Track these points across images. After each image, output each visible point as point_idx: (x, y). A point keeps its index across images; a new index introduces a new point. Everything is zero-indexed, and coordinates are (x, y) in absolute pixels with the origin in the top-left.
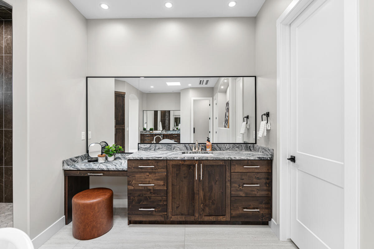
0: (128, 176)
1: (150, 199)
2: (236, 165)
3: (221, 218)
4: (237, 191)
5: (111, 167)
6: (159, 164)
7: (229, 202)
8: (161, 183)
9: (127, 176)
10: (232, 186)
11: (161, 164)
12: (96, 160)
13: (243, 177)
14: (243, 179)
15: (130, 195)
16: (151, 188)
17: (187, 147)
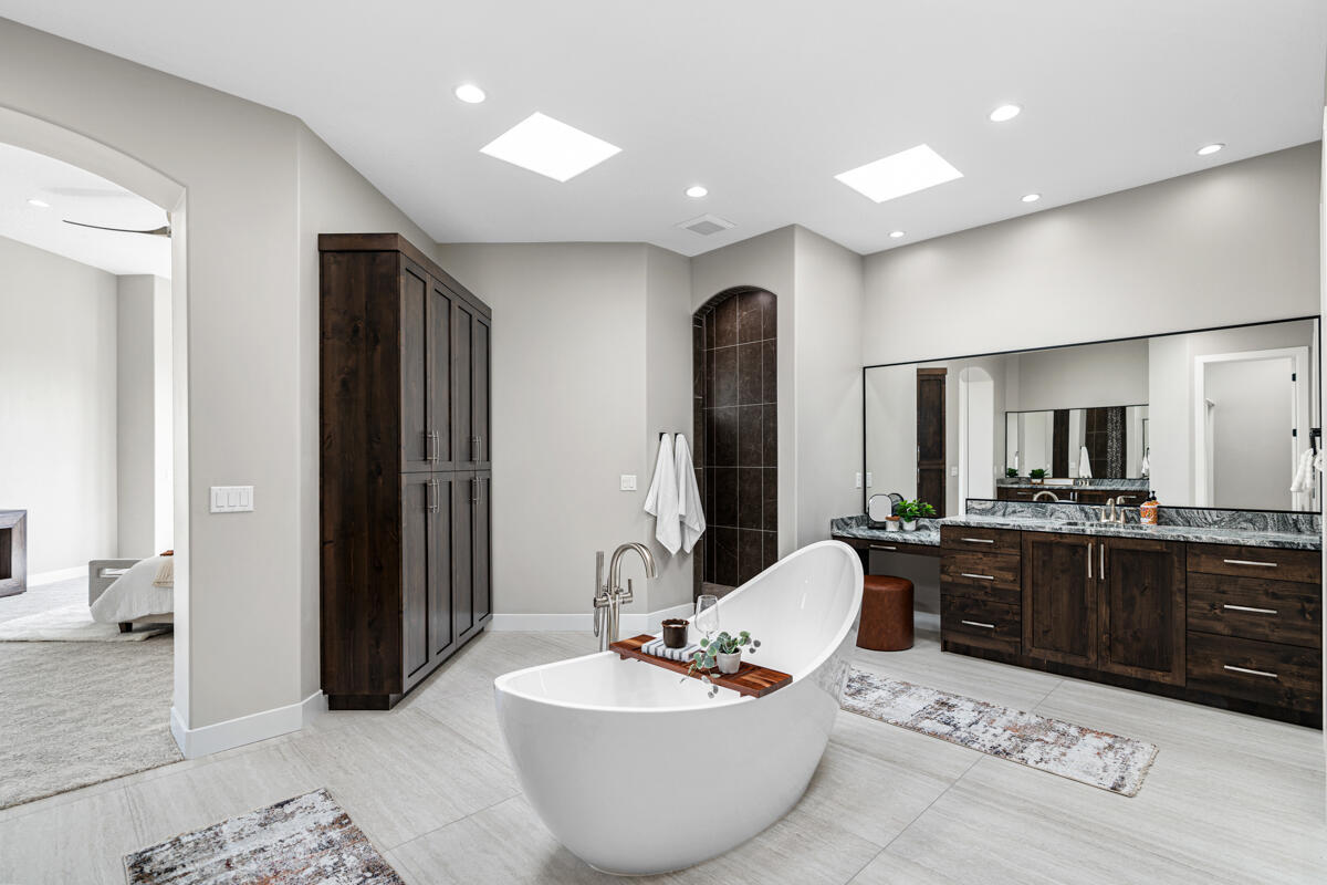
0: (942, 557)
1: (985, 605)
2: (1204, 556)
3: (1157, 676)
4: (1205, 617)
5: (912, 538)
6: (1003, 538)
7: (1183, 641)
8: (1009, 576)
9: (938, 556)
10: (1189, 604)
11: (1008, 538)
12: (883, 527)
13: (1225, 588)
14: (1224, 592)
15: (947, 591)
16: (986, 584)
17: (1086, 513)
